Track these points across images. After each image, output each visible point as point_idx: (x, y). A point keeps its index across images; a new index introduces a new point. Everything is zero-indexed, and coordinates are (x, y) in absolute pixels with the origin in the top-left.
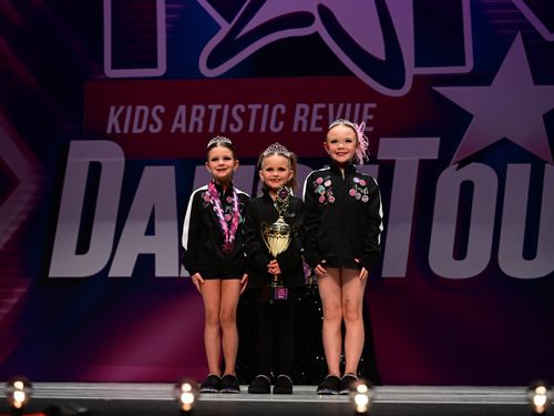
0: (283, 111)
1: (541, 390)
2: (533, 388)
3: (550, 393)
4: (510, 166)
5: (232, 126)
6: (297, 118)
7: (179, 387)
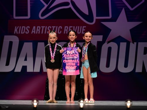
0: (61, 28)
1: (129, 102)
2: (127, 101)
3: (131, 103)
4: (121, 43)
6: (65, 30)
7: (33, 101)
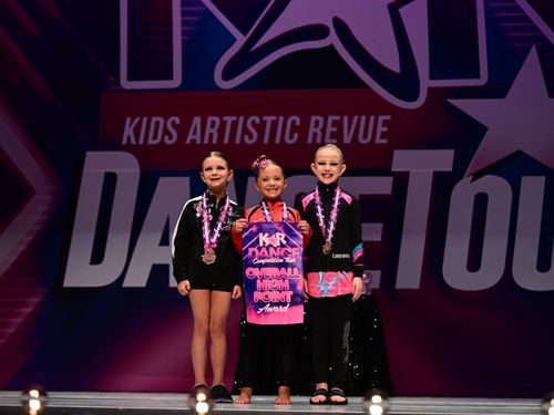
2: (548, 400)
4: (524, 178)
5: (246, 137)
6: (312, 129)
